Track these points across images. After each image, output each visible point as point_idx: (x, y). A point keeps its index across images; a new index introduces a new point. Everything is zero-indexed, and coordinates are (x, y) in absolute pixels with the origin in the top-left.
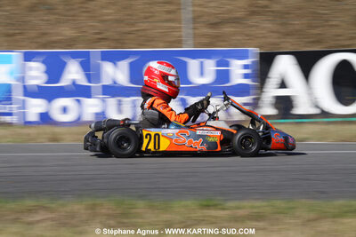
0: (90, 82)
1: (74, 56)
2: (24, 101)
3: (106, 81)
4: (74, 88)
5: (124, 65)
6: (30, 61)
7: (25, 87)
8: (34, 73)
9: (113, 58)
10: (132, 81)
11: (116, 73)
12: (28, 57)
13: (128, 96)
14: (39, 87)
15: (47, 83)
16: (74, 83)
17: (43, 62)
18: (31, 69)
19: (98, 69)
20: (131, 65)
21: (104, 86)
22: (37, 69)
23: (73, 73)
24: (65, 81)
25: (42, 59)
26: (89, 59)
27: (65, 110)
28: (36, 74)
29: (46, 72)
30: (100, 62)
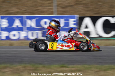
0: (23, 26)
1: (17, 17)
2: (1, 32)
3: (28, 26)
4: (17, 28)
5: (34, 21)
6: (3, 19)
7: (1, 28)
8: (4, 23)
9: (31, 18)
10: (37, 26)
11: (32, 23)
13: (35, 31)
14: (6, 28)
15: (8, 26)
16: (17, 26)
17: (7, 19)
19: (25, 22)
20: (36, 20)
21: (27, 27)
23: (17, 23)
24: (14, 26)
26: (22, 19)
27: (14, 35)
29: (8, 23)
30: (26, 20)
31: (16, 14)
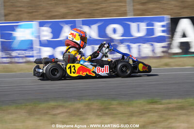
1: (67, 23)
2: (40, 49)
5: (95, 27)
6: (43, 26)
7: (40, 41)
8: (45, 33)
9: (89, 23)
10: (100, 36)
11: (91, 32)
12: (42, 24)
14: (48, 40)
15: (52, 39)
17: (50, 27)
18: (43, 31)
20: (99, 27)
22: (47, 31)
23: (67, 33)
24: (62, 37)
25: (49, 25)
26: (75, 25)
28: (46, 33)
29: (52, 32)
30: (82, 26)
31: (63, 18)
